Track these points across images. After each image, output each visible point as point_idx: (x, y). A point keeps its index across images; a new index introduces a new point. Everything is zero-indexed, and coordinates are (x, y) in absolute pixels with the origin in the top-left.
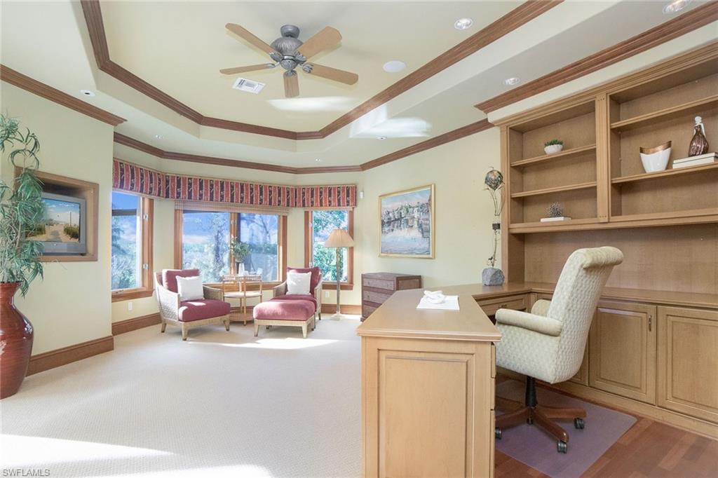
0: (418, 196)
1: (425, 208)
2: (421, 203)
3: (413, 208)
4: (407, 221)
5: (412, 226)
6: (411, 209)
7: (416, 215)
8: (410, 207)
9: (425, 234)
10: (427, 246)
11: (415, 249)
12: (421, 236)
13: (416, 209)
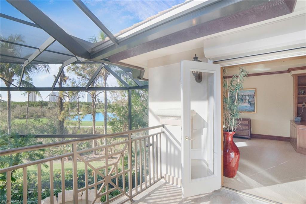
0: (248, 92)
1: (252, 96)
2: (250, 94)
3: (246, 96)
4: (243, 100)
5: (245, 102)
6: (245, 96)
7: (247, 98)
8: (244, 95)
9: (252, 105)
10: (253, 109)
11: (247, 110)
12: (250, 105)
13: (247, 96)
